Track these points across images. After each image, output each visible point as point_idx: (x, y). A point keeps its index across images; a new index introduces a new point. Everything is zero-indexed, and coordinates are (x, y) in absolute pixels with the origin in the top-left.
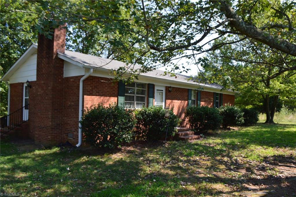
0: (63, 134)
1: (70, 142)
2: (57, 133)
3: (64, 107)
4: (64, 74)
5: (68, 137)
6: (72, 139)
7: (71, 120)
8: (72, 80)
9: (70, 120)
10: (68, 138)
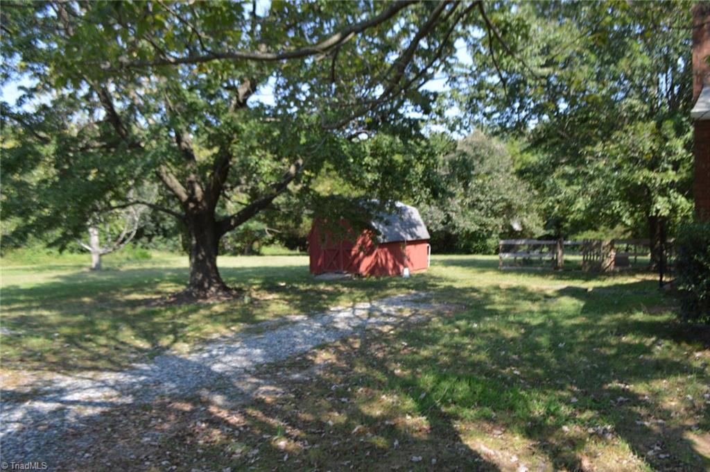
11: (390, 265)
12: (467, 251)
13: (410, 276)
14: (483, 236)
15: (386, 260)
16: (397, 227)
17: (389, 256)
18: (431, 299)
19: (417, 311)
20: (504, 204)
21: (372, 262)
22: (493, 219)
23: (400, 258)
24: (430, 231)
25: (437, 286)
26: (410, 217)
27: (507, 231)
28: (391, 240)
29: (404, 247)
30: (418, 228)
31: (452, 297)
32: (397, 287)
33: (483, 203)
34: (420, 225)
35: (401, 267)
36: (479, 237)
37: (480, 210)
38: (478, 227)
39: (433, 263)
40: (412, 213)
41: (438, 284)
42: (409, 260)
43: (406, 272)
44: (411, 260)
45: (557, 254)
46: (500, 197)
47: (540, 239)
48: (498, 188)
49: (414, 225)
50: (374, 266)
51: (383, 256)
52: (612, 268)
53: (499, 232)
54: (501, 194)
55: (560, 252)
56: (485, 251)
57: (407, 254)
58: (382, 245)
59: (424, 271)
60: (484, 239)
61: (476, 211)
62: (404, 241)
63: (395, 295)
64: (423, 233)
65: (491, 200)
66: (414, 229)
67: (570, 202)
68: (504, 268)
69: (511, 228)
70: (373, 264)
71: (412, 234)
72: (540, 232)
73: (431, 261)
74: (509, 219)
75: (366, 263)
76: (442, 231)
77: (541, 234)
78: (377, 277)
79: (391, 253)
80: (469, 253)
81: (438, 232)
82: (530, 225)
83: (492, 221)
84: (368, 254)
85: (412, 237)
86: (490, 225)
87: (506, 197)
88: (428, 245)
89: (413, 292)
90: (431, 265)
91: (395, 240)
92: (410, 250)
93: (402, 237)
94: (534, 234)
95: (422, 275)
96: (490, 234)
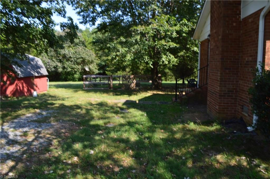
0: (237, 105)
1: (244, 119)
2: (227, 103)
3: (241, 64)
4: (241, 14)
5: (243, 111)
6: (247, 115)
7: (248, 85)
8: (250, 20)
9: (246, 85)
10: (243, 113)
11: (26, 90)
12: (66, 80)
13: (38, 95)
14: (73, 73)
15: (23, 87)
16: (29, 69)
17: (24, 85)
18: (50, 117)
19: (39, 133)
20: (82, 59)
21: (14, 88)
22: (77, 66)
23: (31, 86)
24: (48, 71)
25: (54, 104)
26: (37, 63)
27: (83, 71)
28: (25, 76)
29: (33, 80)
30: (41, 69)
31: (65, 115)
32: (27, 107)
33: (73, 59)
34: (42, 67)
35: (32, 91)
36: (71, 74)
37: (71, 62)
38: (71, 70)
39: (50, 86)
40: (38, 61)
41: (54, 102)
42: (37, 87)
43: (35, 94)
44: (38, 86)
45: (110, 81)
46: (80, 56)
47: (97, 74)
48: (79, 52)
49: (39, 67)
50: (15, 91)
51: (20, 85)
52: (135, 87)
53: (80, 71)
54: (80, 55)
55: (111, 80)
56: (74, 80)
57: (35, 83)
58: (20, 79)
59: (45, 92)
60: (73, 75)
61: (70, 62)
62: (33, 77)
63: (24, 115)
64: (44, 71)
65: (76, 58)
66: (39, 70)
67: (124, 56)
68: (86, 88)
69: (85, 70)
70: (14, 90)
71: (38, 73)
72: (97, 71)
73: (49, 85)
74: (83, 66)
75: (10, 89)
76: (54, 71)
77: (97, 73)
78: (17, 98)
79: (26, 83)
80: (66, 81)
81: (52, 71)
82: (93, 69)
83: (76, 66)
84: (11, 84)
85: (38, 74)
86: (76, 68)
87: (82, 56)
88: (47, 78)
89: (38, 111)
90: (49, 88)
91: (28, 76)
92: (37, 81)
93: (32, 74)
94: (94, 73)
95: (45, 95)
96: (75, 72)
